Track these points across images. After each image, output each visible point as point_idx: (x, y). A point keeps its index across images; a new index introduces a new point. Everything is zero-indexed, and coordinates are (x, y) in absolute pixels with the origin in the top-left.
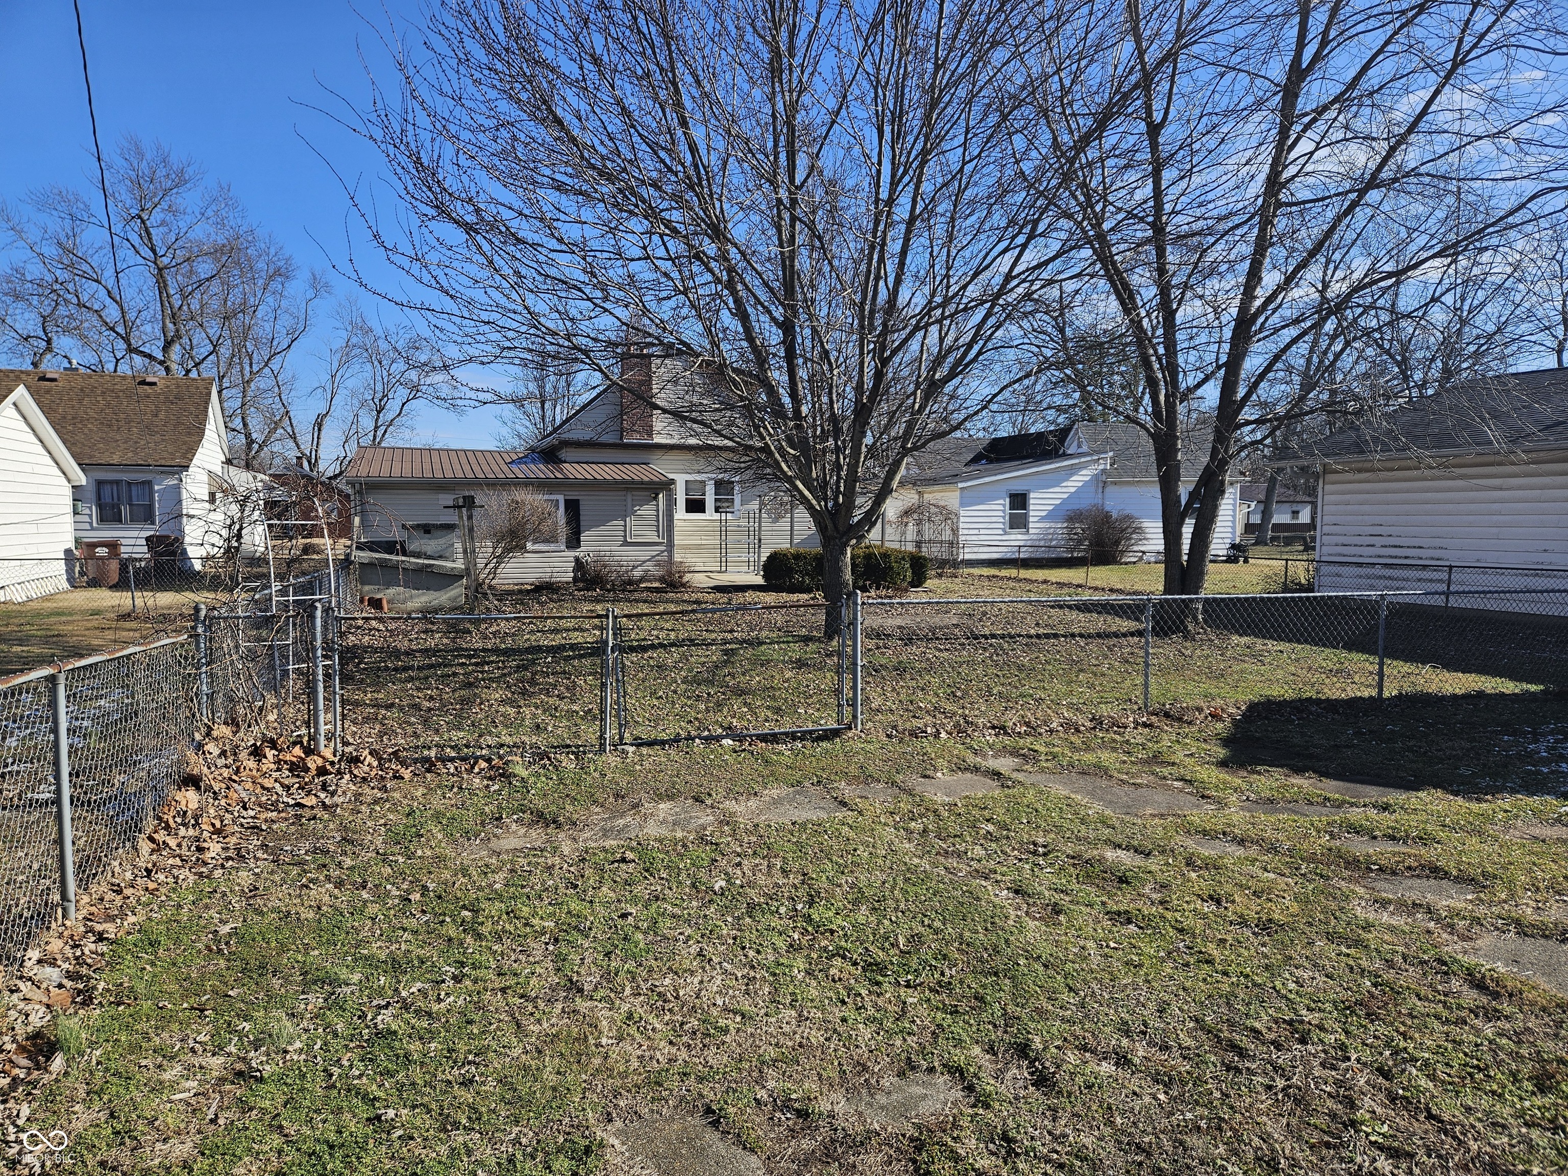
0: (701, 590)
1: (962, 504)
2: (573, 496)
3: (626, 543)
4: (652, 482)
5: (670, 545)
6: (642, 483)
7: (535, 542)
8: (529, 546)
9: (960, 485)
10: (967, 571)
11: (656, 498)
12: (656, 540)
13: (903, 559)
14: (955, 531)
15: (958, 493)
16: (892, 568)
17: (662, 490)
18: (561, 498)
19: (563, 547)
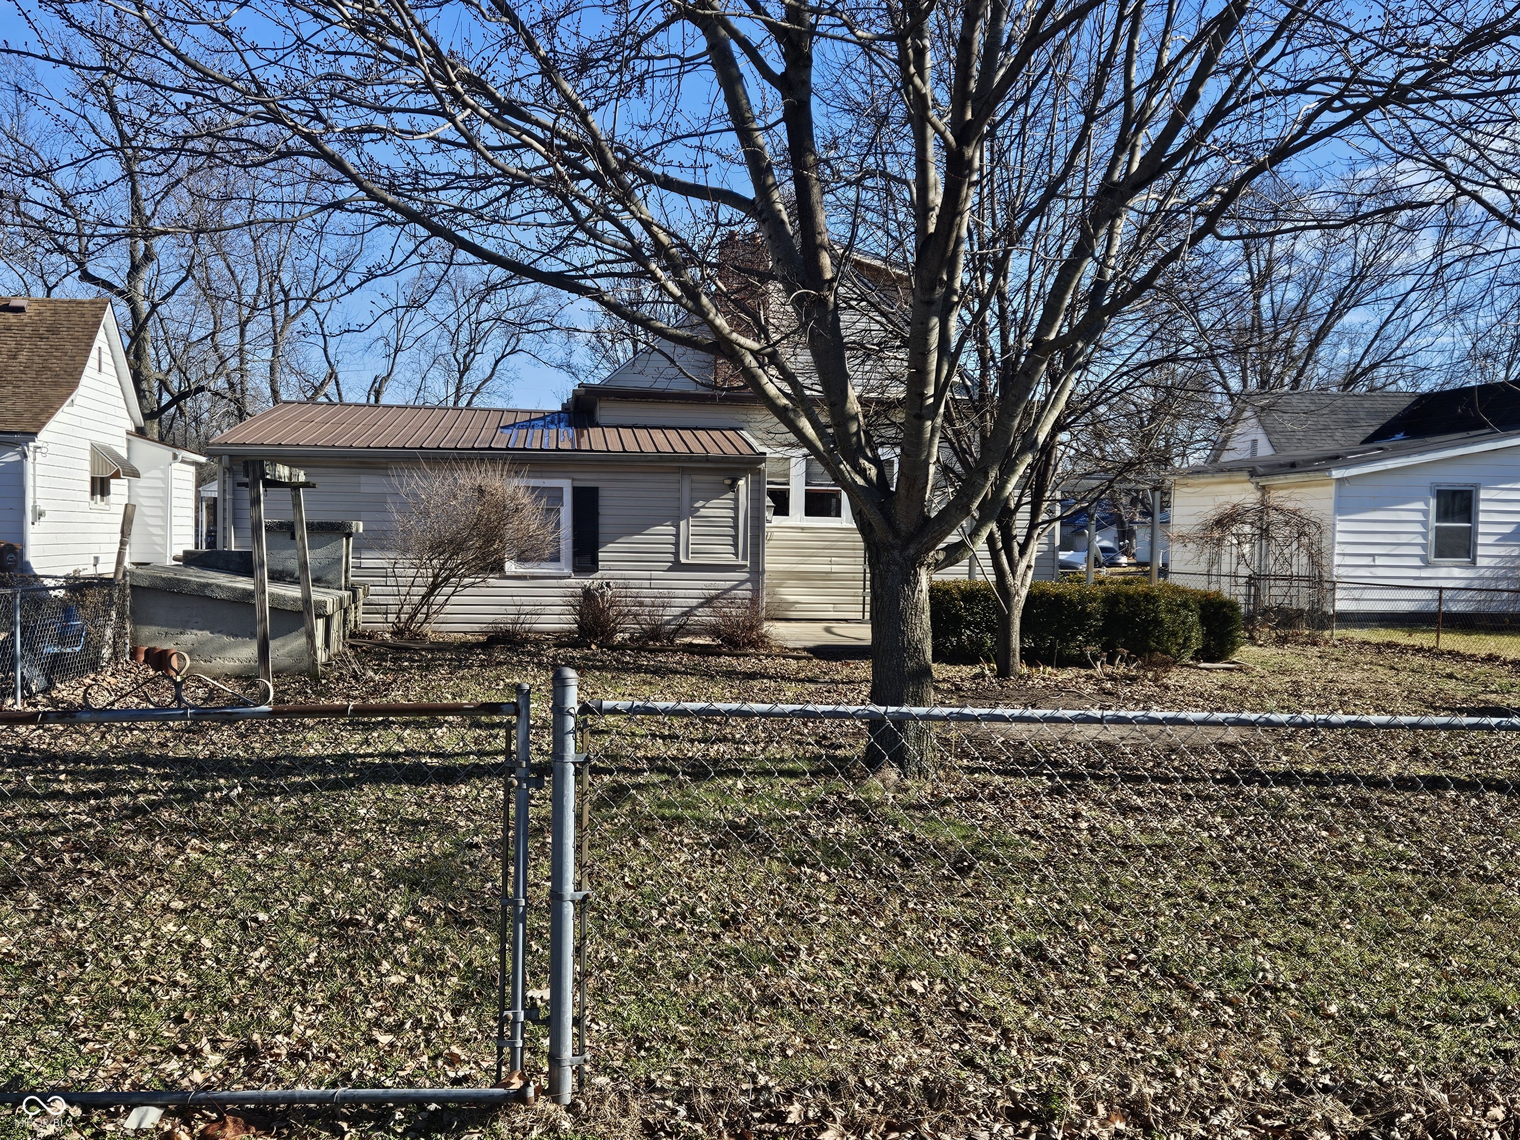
0: (786, 653)
1: (1341, 508)
2: (587, 480)
3: (677, 566)
4: (725, 459)
5: (757, 571)
6: (707, 459)
7: (521, 558)
8: (511, 567)
9: (1337, 474)
10: (1339, 633)
11: (733, 487)
12: (730, 560)
13: (1185, 605)
14: (1316, 558)
15: (1331, 489)
16: (1159, 623)
17: (743, 472)
18: (566, 485)
19: (568, 571)
